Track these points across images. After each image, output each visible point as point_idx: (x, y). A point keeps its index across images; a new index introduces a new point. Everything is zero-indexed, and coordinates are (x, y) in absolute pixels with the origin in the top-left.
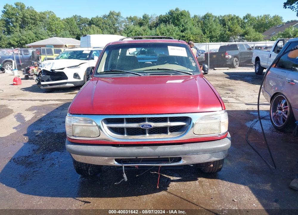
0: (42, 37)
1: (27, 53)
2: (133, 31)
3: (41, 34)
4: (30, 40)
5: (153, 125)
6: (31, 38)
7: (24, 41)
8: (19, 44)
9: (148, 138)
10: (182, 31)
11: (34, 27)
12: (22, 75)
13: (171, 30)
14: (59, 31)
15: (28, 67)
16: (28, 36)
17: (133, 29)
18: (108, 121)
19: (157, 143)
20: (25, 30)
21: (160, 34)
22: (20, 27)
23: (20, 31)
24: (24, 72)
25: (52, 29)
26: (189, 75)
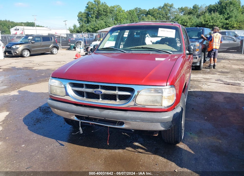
0: (109, 25)
1: (92, 37)
2: (180, 19)
3: (109, 23)
4: (101, 27)
5: (103, 91)
6: (102, 26)
7: (97, 28)
8: (93, 30)
9: (101, 102)
10: (226, 19)
11: (105, 17)
12: (84, 52)
13: (215, 18)
14: (123, 21)
15: (88, 46)
16: (100, 24)
17: (180, 18)
18: (74, 85)
19: (105, 107)
20: (99, 20)
21: (203, 21)
22: (96, 18)
23: (95, 21)
24: (85, 50)
25: (118, 19)
26: (168, 54)
